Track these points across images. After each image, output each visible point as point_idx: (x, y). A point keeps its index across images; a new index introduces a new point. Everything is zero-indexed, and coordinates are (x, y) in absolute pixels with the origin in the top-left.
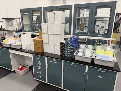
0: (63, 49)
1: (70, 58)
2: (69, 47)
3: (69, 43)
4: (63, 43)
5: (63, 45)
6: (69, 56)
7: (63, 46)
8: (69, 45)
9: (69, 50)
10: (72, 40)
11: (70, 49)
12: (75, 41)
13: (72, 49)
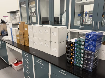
0: (72, 53)
1: (83, 69)
2: (82, 51)
3: (83, 43)
4: (72, 42)
5: (72, 45)
6: (81, 66)
7: (72, 48)
8: (83, 47)
9: (82, 55)
10: (88, 38)
11: (84, 53)
12: (95, 41)
13: (88, 54)
